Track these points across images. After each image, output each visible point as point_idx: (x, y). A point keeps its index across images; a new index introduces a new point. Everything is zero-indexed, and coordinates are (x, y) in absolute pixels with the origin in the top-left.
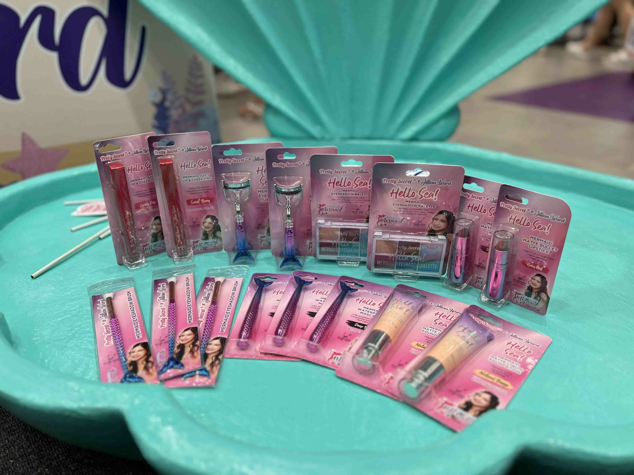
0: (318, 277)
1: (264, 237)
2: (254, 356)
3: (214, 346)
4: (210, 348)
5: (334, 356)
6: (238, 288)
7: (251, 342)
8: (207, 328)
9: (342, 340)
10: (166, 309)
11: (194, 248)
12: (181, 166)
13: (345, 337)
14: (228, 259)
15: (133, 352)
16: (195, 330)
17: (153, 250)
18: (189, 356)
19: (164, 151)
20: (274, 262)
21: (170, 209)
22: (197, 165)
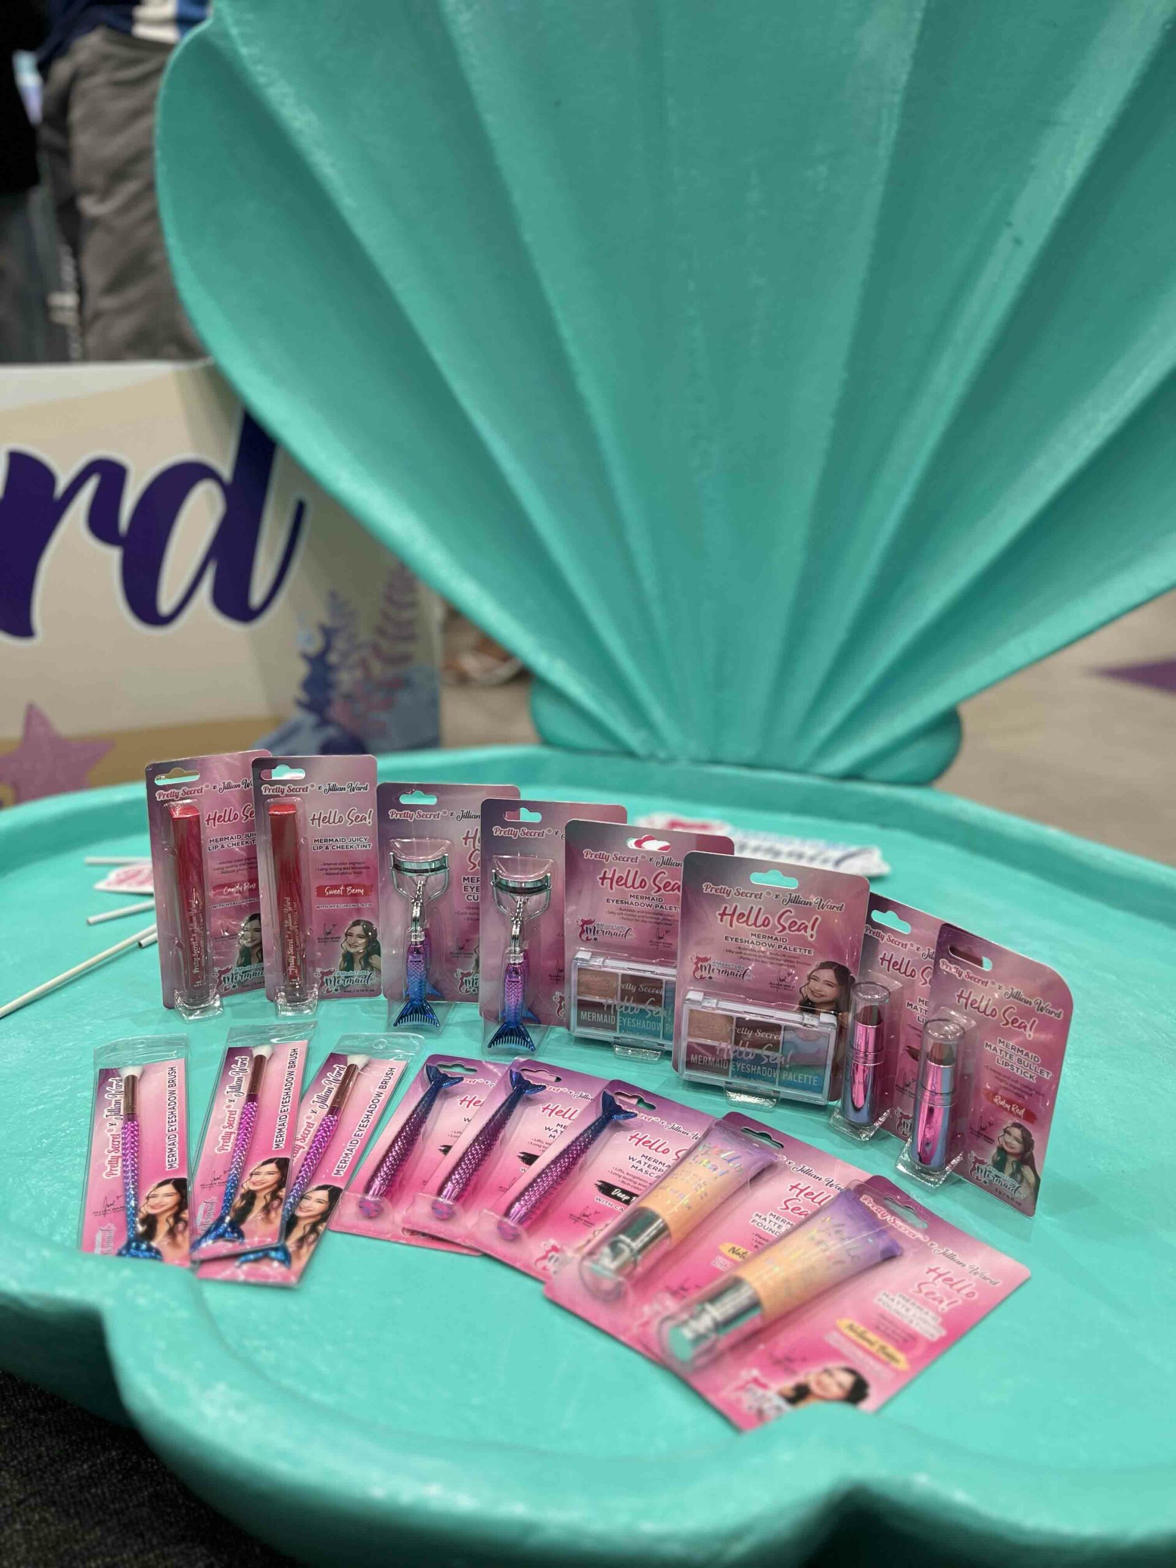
0: (562, 1075)
1: (469, 974)
2: (388, 1233)
3: (315, 1202)
4: (306, 1205)
5: (550, 1255)
6: (391, 1083)
7: (386, 1203)
8: (308, 1164)
9: (576, 1221)
10: (238, 1113)
11: (322, 984)
12: (313, 819)
13: (584, 1215)
14: (385, 1016)
15: (154, 1196)
16: (283, 1165)
17: (239, 983)
18: (260, 1218)
19: (283, 787)
20: (479, 1033)
21: (281, 903)
22: (345, 818)
